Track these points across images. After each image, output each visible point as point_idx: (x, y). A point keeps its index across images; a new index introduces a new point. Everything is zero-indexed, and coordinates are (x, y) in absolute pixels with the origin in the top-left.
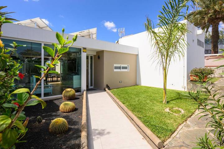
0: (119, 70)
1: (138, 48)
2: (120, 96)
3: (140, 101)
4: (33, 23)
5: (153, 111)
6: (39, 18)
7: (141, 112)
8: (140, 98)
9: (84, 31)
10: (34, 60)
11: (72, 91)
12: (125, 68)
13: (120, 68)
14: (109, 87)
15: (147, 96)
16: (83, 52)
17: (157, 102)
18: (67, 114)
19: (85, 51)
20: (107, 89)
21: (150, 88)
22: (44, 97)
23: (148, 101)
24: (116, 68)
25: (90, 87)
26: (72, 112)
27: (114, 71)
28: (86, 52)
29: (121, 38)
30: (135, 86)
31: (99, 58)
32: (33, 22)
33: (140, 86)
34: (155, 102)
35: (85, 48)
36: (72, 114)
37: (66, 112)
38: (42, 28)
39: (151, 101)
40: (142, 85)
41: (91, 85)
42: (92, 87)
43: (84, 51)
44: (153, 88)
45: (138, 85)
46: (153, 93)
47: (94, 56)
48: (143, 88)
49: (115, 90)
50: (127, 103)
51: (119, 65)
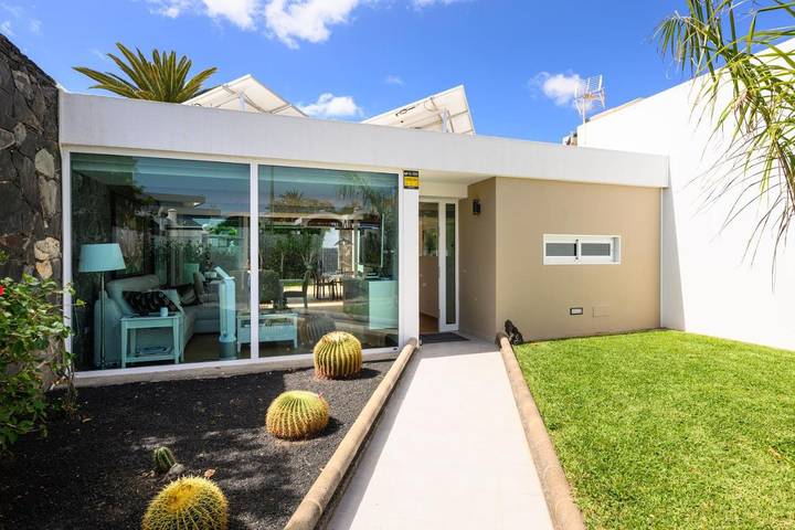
0: (568, 260)
1: (668, 157)
2: (550, 380)
3: (648, 423)
4: (234, 96)
5: (714, 511)
6: (249, 76)
7: (632, 500)
8: (656, 406)
9: (411, 105)
10: (299, 225)
11: (345, 344)
12: (603, 250)
13: (573, 250)
14: (515, 331)
15: (702, 396)
16: (406, 187)
17: (760, 442)
18: (287, 444)
19: (414, 184)
20: (505, 341)
21: (731, 346)
22: (261, 355)
23: (698, 433)
24: (554, 249)
25: (444, 327)
26: (308, 439)
27: (545, 263)
28: (417, 188)
29: (587, 121)
30: (647, 330)
31: (477, 208)
32: (233, 93)
33: (675, 333)
34: (745, 444)
35: (411, 174)
36: (302, 450)
37: (286, 438)
38: (271, 112)
39: (715, 434)
40: (687, 331)
41: (450, 320)
42: (454, 328)
43: (409, 183)
44: (751, 348)
45: (665, 329)
46: (740, 378)
47: (462, 201)
48: (688, 345)
49: (544, 345)
50: (573, 430)
51: (568, 239)
